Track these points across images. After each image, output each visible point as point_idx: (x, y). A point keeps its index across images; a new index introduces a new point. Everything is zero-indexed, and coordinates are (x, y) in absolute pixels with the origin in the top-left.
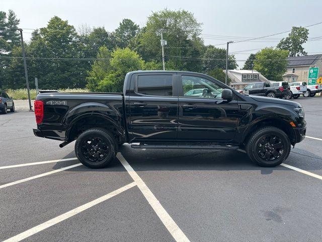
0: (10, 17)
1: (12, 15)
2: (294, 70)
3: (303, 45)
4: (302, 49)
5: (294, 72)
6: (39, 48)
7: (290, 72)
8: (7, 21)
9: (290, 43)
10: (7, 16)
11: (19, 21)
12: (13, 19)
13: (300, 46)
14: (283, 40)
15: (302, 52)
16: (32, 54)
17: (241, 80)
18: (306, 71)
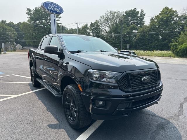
0: (141, 13)
1: (142, 12)
6: (151, 28)
8: (139, 15)
10: (140, 13)
11: (145, 14)
12: (142, 14)
16: (147, 31)
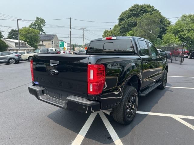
2: (43, 42)
3: (43, 28)
4: (43, 30)
5: (43, 43)
7: (41, 43)
9: (36, 26)
13: (42, 29)
14: (32, 23)
15: (43, 32)
17: (15, 46)
18: (49, 43)
